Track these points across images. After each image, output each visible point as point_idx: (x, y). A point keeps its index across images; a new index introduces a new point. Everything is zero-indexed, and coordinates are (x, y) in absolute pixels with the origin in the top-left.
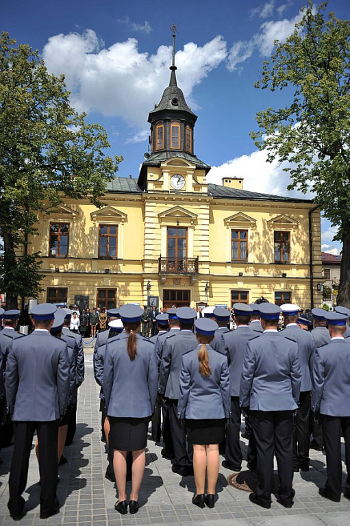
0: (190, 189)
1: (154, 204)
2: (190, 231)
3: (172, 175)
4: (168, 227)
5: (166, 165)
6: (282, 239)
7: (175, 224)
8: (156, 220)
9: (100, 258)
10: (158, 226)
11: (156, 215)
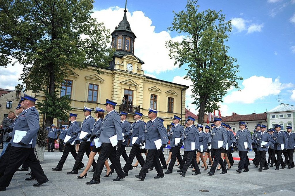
0: (135, 71)
1: (119, 77)
2: (135, 92)
3: (128, 63)
4: (125, 89)
5: (126, 58)
6: (170, 101)
7: (128, 88)
8: (120, 85)
9: (88, 102)
10: (120, 88)
11: (119, 82)
